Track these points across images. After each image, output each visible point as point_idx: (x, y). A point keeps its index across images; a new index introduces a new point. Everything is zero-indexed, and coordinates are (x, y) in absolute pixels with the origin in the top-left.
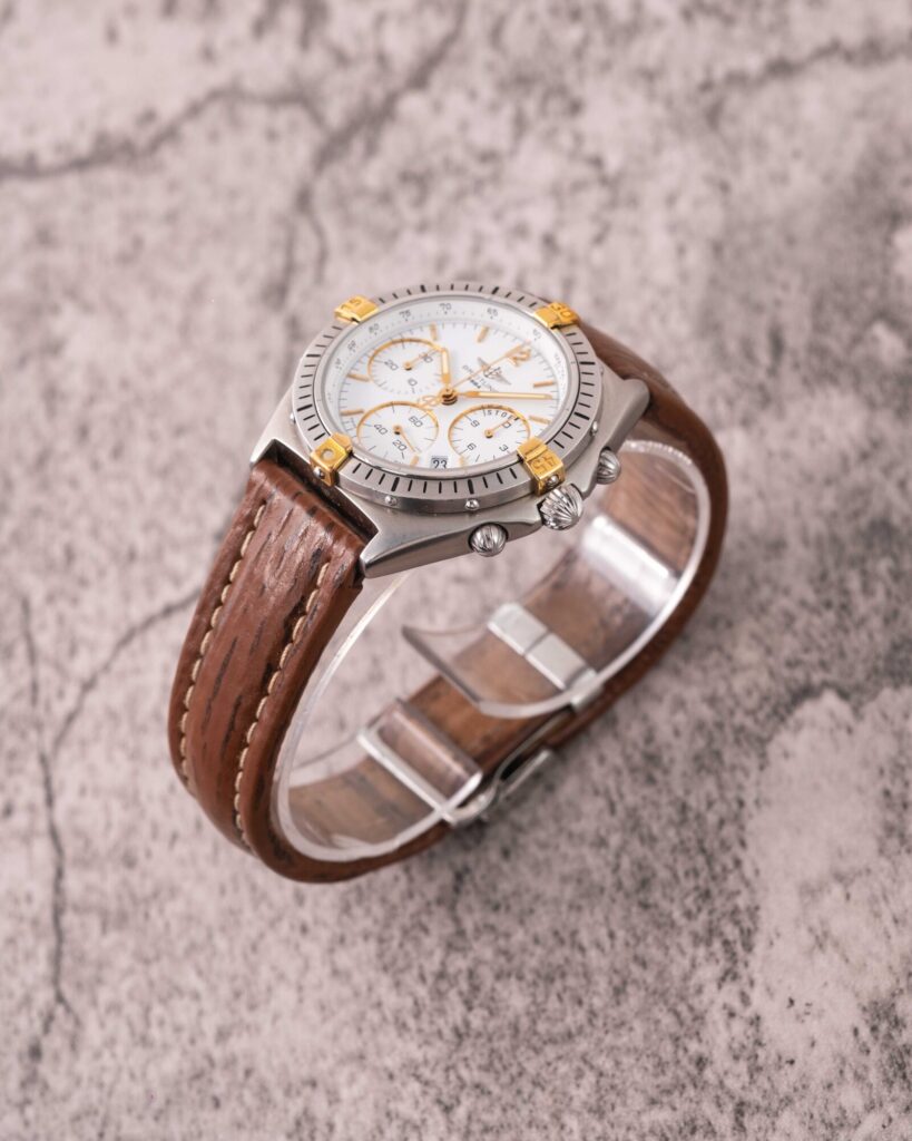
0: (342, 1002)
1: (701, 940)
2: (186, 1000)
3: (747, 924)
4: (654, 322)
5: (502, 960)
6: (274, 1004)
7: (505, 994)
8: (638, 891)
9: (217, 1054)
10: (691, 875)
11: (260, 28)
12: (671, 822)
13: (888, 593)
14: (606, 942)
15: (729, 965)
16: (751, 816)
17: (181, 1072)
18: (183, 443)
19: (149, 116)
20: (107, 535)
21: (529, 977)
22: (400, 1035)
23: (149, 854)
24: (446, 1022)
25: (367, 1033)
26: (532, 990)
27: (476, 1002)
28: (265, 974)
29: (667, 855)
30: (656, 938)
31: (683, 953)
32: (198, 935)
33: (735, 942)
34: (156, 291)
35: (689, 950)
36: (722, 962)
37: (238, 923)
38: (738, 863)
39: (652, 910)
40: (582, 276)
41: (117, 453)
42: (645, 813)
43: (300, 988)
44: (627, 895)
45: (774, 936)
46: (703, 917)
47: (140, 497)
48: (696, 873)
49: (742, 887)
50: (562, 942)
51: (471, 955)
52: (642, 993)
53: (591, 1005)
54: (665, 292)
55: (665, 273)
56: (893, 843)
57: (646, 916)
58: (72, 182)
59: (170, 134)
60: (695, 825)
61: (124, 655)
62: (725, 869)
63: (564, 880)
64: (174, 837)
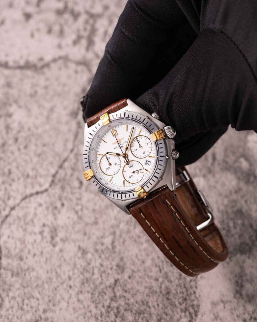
0: (80, 309)
1: (183, 311)
2: (35, 300)
3: (196, 309)
5: (127, 306)
6: (60, 306)
7: (127, 315)
8: (166, 294)
9: (43, 316)
10: (181, 293)
11: (75, 43)
12: (176, 278)
13: (241, 229)
14: (156, 307)
15: (190, 319)
16: (199, 281)
17: (32, 319)
18: (45, 149)
19: (41, 59)
20: (21, 169)
21: (134, 312)
22: (96, 321)
23: (27, 258)
24: (110, 320)
25: (86, 318)
26: (134, 315)
27: (118, 316)
28: (58, 297)
29: (175, 286)
30: (171, 308)
31: (178, 313)
32: (40, 283)
33: (192, 313)
34: (40, 106)
35: (180, 313)
37: (51, 282)
38: (195, 292)
39: (170, 300)
41: (26, 147)
42: (170, 274)
43: (68, 303)
44: (163, 295)
45: (203, 314)
46: (184, 305)
47: (31, 161)
48: (183, 293)
49: (195, 299)
50: (144, 304)
51: (118, 303)
56: (238, 296)
57: (168, 302)
58: (18, 72)
59: (47, 65)
61: (24, 202)
62: (191, 293)
63: (146, 287)
64: (35, 255)
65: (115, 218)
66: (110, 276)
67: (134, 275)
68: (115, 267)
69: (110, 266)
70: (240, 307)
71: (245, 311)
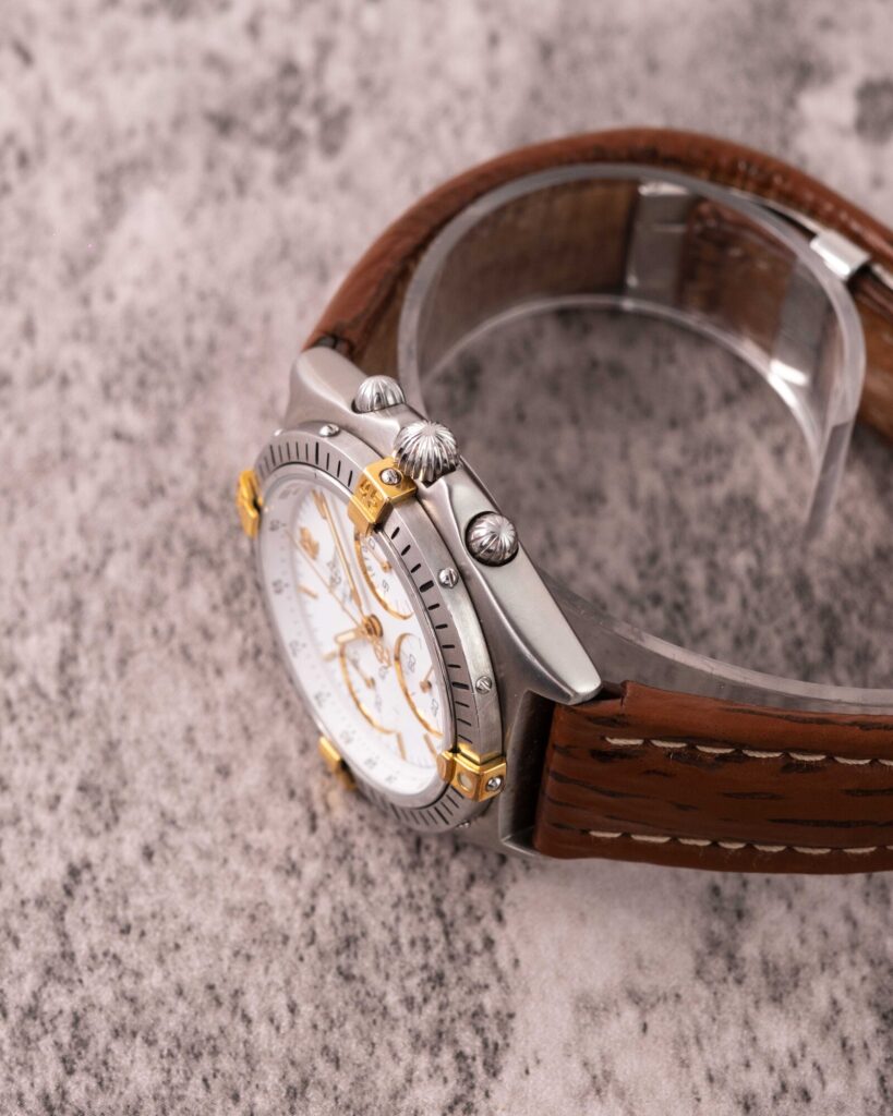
1: (424, 1046)
3: (494, 1035)
4: (444, 132)
5: (126, 1009)
7: (125, 1062)
8: (338, 952)
10: (419, 945)
12: (397, 862)
13: (744, 603)
14: (284, 1018)
15: (461, 1090)
21: (164, 1044)
24: (32, 1084)
26: (165, 1063)
27: (80, 1065)
29: (386, 908)
30: (358, 1027)
31: (395, 1057)
33: (474, 1059)
35: (406, 1055)
36: (452, 1084)
38: (489, 943)
39: (357, 985)
40: (347, 42)
42: (359, 841)
44: (321, 955)
45: (531, 1063)
46: (430, 1010)
48: (428, 949)
49: (492, 980)
50: (218, 1002)
51: (79, 992)
52: (330, 1103)
53: (252, 1106)
54: (465, 94)
55: (466, 67)
56: (718, 965)
57: (347, 991)
60: (432, 875)
62: (468, 947)
63: (231, 911)
65: (83, 530)
66: (42, 844)
67: (174, 838)
68: (70, 796)
69: (43, 791)
70: (724, 1025)
71: (750, 1051)
